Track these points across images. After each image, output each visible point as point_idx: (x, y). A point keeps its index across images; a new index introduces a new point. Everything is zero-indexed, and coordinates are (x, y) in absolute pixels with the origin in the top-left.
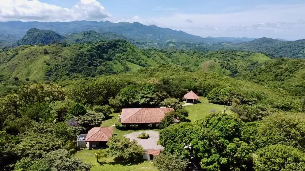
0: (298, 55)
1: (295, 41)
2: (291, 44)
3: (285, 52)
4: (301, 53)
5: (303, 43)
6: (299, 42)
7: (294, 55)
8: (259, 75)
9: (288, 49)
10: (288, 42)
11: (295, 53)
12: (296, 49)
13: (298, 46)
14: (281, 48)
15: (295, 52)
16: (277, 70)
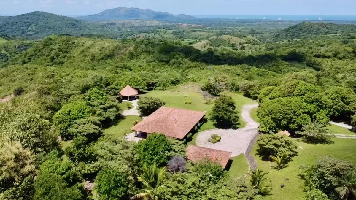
0: (28, 33)
1: (18, 16)
2: (15, 20)
3: (11, 30)
4: (30, 30)
5: (27, 19)
6: (23, 17)
7: (23, 33)
8: (30, 61)
9: (15, 27)
10: (10, 18)
11: (24, 31)
12: (23, 25)
13: (24, 22)
14: (5, 25)
15: (23, 29)
16: (49, 52)
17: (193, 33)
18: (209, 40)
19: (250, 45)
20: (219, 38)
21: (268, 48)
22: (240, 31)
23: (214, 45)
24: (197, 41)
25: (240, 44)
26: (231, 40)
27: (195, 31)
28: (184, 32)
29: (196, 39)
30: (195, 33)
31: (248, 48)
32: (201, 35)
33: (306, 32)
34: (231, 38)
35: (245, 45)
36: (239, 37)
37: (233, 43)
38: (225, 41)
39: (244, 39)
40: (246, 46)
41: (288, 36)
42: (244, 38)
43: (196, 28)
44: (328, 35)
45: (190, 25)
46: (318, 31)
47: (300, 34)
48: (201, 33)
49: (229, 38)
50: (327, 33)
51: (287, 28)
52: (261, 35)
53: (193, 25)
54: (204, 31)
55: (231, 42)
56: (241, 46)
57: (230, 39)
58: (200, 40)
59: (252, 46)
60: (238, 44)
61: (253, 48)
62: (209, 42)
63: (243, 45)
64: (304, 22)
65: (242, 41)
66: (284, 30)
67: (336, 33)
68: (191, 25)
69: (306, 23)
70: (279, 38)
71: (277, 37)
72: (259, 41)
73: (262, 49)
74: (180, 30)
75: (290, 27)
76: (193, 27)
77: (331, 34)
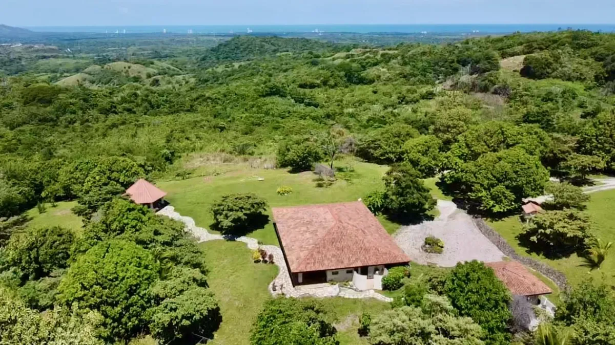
17: (41, 61)
18: (87, 73)
19: (167, 77)
20: (105, 68)
21: (200, 80)
22: (133, 55)
23: (100, 81)
24: (58, 75)
25: (149, 76)
26: (129, 70)
27: (44, 57)
28: (20, 59)
29: (54, 72)
30: (45, 61)
31: (164, 83)
32: (61, 65)
33: (246, 50)
34: (129, 68)
35: (159, 77)
36: (144, 64)
37: (136, 74)
38: (118, 72)
39: (152, 67)
40: (160, 79)
41: (221, 60)
42: (151, 65)
43: (45, 51)
44: (278, 54)
45: (28, 45)
46: (262, 49)
47: (240, 55)
48: (60, 61)
49: (125, 68)
50: (275, 51)
51: (215, 45)
52: (173, 59)
53: (36, 46)
54: (63, 57)
55: (130, 74)
56: (151, 79)
57: (127, 68)
58: (62, 74)
59: (171, 79)
60: (144, 76)
61: (174, 82)
62: (87, 76)
63: (154, 77)
64: (239, 36)
65: (150, 70)
66: (212, 50)
67: (288, 51)
68: (33, 47)
69: (242, 37)
70: (208, 62)
71: (203, 62)
72: (178, 70)
73: (191, 82)
74: (12, 57)
75: (220, 45)
76: (37, 51)
77: (281, 52)
